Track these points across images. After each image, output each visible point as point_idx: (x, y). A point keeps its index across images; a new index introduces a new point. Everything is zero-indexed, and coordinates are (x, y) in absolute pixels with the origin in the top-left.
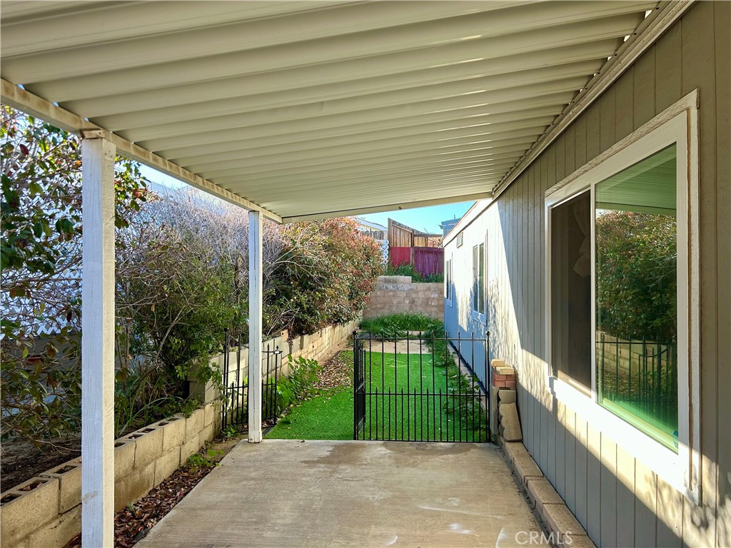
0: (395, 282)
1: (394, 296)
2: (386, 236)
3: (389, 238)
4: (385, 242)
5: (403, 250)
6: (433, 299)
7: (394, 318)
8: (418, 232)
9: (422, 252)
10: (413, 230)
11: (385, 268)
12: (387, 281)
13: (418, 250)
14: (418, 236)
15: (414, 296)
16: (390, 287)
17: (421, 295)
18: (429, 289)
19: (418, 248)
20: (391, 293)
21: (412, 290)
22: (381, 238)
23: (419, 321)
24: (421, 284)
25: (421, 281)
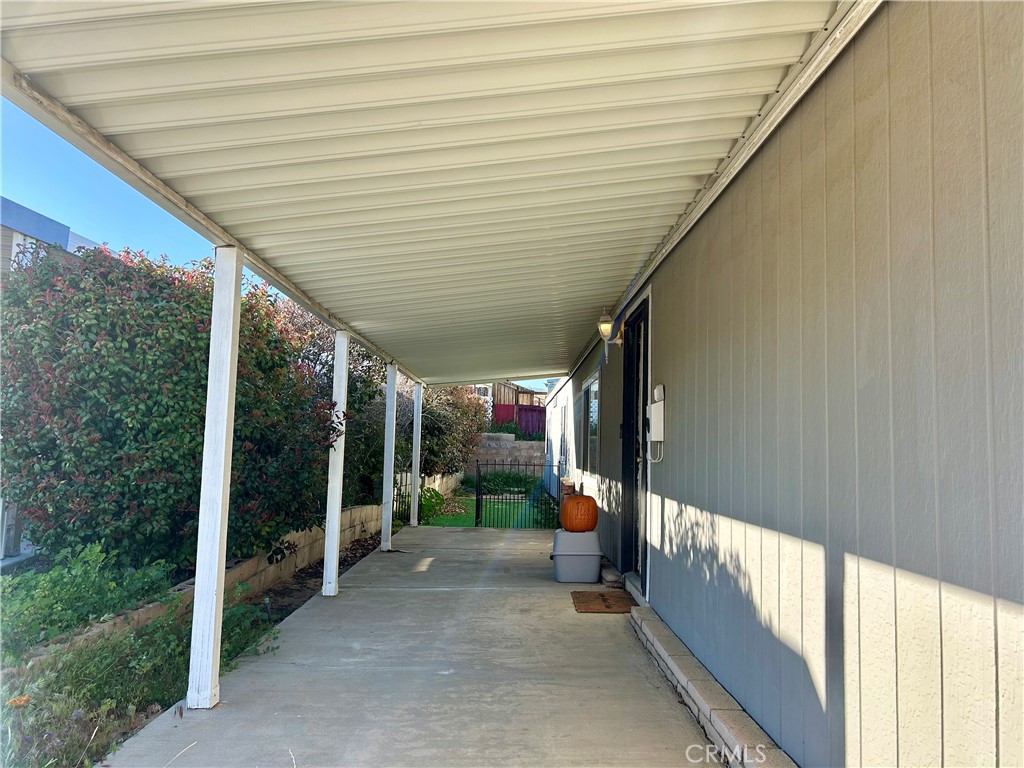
0: (498, 439)
1: (496, 454)
2: (490, 392)
3: (493, 395)
4: (489, 398)
5: (509, 407)
6: (536, 457)
7: (496, 475)
8: (523, 388)
9: (526, 410)
10: (518, 387)
11: (489, 426)
12: (489, 438)
13: (523, 408)
14: (523, 393)
15: (517, 454)
16: (493, 444)
17: (524, 453)
18: (532, 447)
19: (522, 405)
20: (494, 451)
21: (515, 447)
22: (485, 394)
23: (521, 479)
24: (525, 442)
25: (524, 439)
